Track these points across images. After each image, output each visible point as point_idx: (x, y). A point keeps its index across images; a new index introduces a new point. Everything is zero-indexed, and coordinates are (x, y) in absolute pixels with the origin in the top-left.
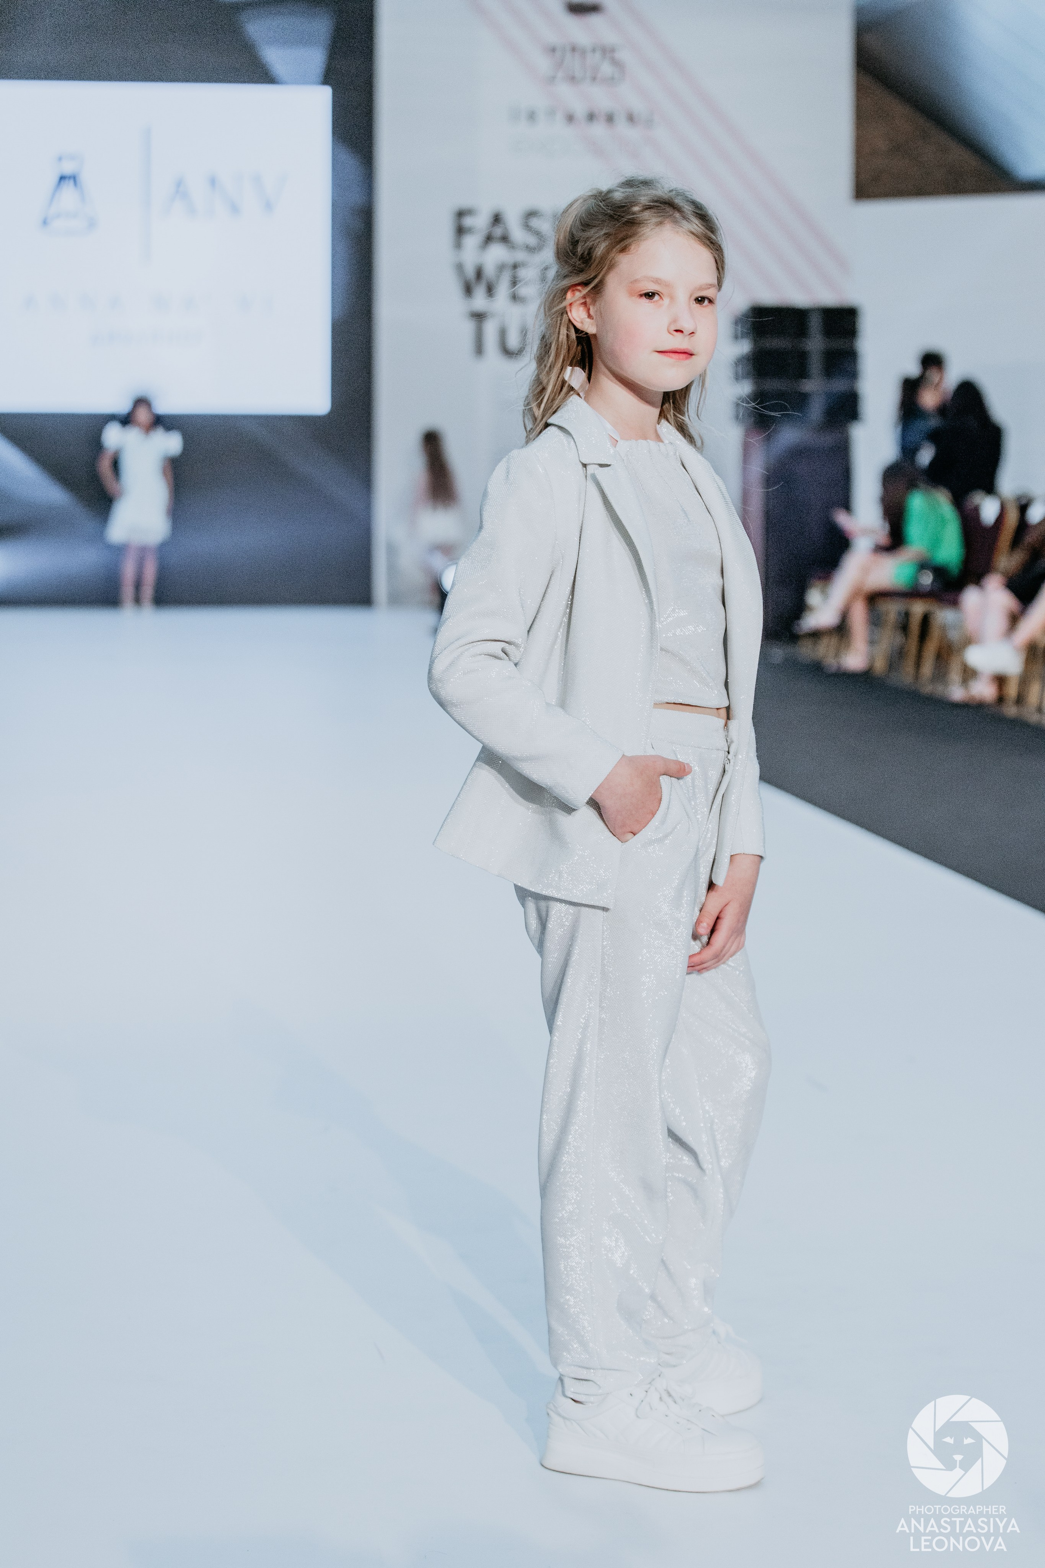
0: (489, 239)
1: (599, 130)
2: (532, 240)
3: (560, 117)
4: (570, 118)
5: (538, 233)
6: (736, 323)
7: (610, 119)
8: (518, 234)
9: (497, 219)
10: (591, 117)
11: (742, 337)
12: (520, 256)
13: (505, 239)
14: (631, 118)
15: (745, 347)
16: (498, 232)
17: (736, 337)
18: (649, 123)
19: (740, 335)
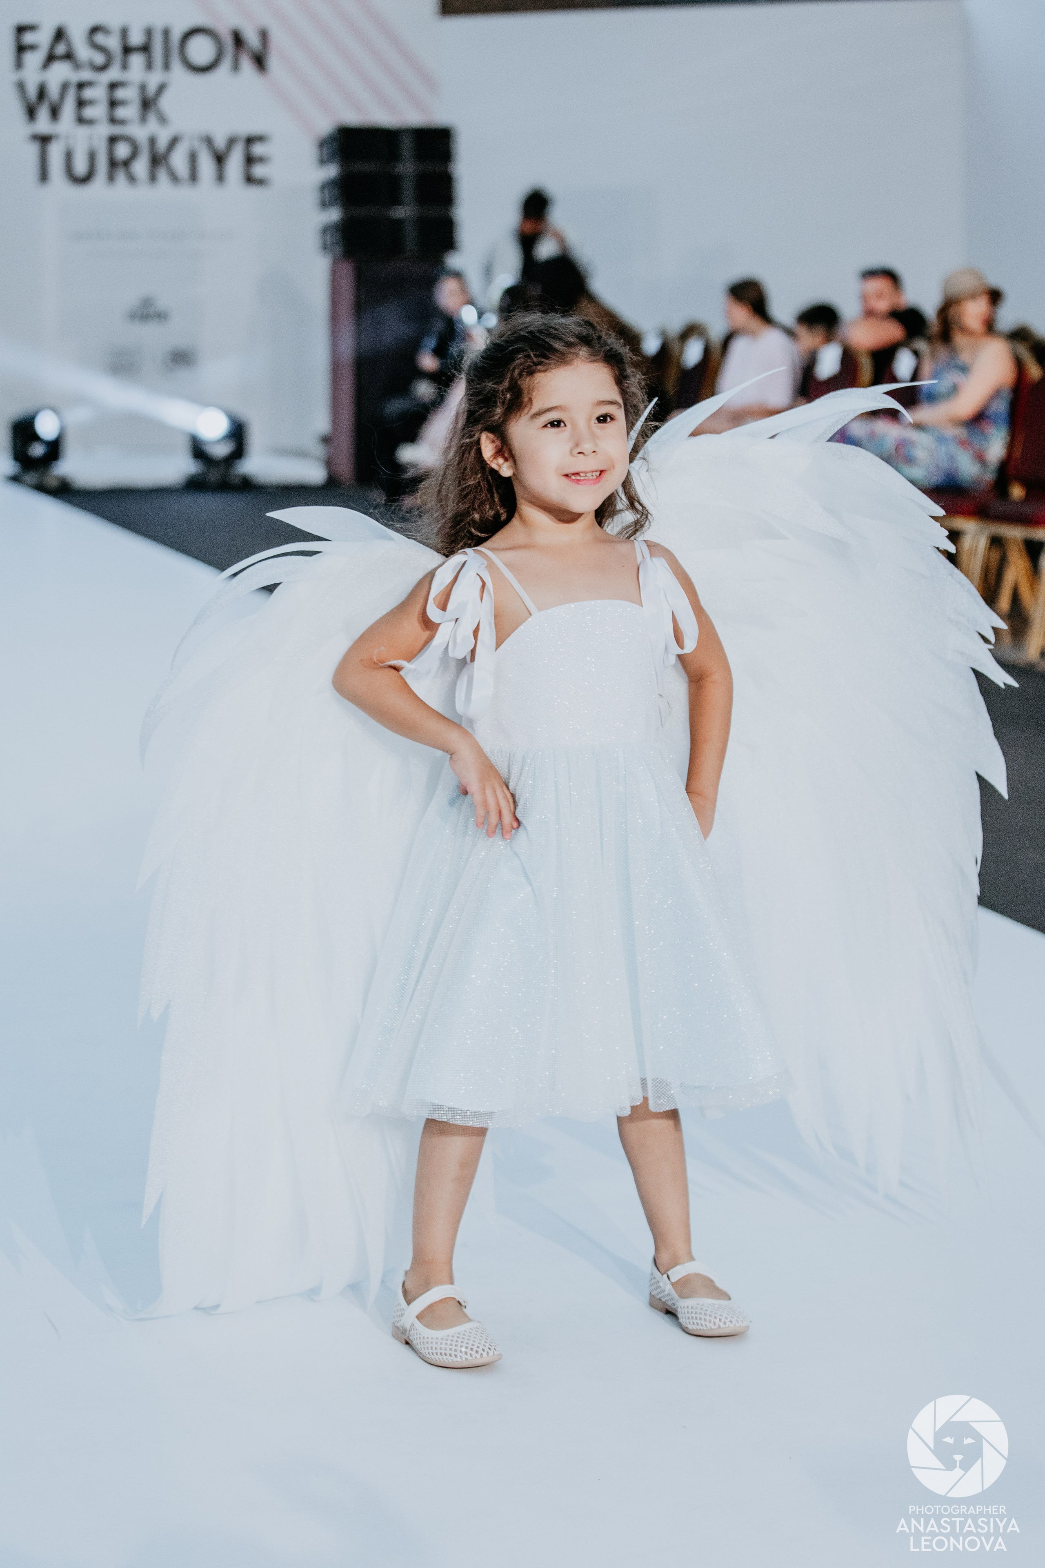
0: (51, 56)
2: (99, 59)
5: (105, 51)
6: (321, 145)
8: (83, 52)
9: (60, 34)
11: (328, 161)
12: (87, 75)
13: (70, 57)
15: (331, 171)
16: (60, 49)
17: (322, 161)
19: (325, 159)
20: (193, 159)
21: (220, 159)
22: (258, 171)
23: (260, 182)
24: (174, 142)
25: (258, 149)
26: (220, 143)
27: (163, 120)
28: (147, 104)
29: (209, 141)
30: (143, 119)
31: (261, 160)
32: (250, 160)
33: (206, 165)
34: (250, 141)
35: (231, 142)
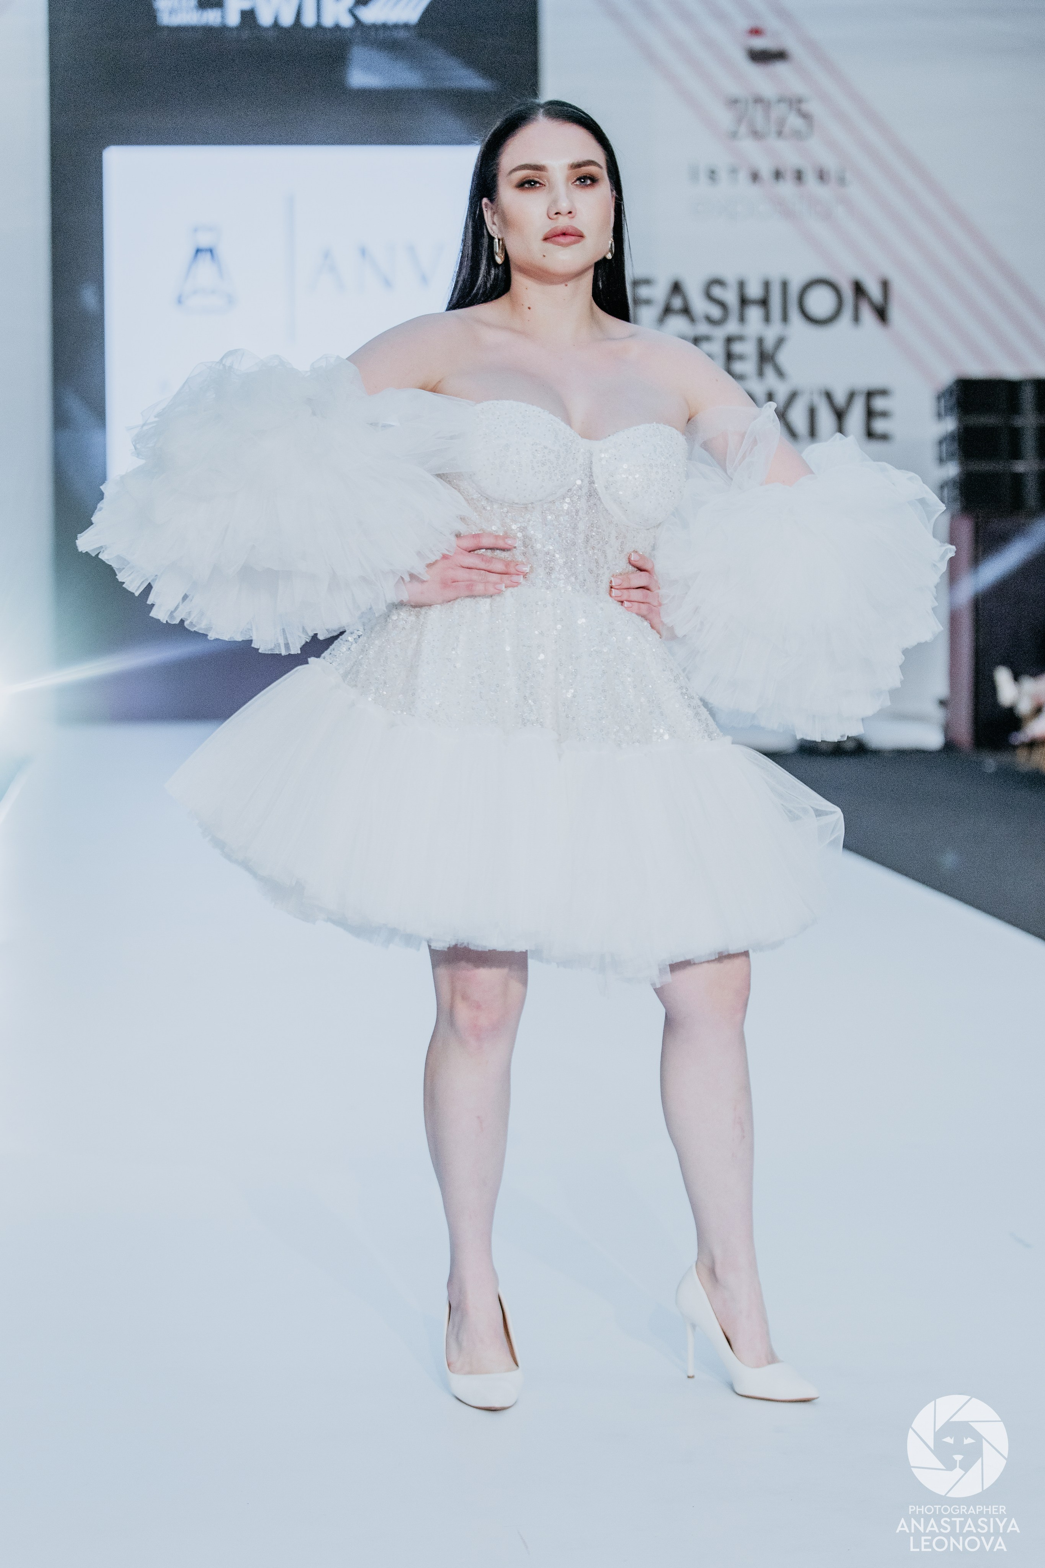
0: (668, 310)
1: (787, 188)
2: (715, 312)
3: (743, 176)
4: (755, 177)
5: (722, 305)
6: (939, 398)
7: (799, 176)
8: (700, 305)
9: (677, 288)
10: (778, 175)
11: (946, 415)
12: (703, 329)
13: (686, 311)
14: (822, 176)
15: (950, 425)
16: (677, 303)
17: (939, 416)
18: (842, 181)
19: (943, 412)
20: (812, 413)
21: (840, 415)
22: (879, 425)
23: (884, 437)
24: (793, 397)
25: (879, 403)
26: (840, 398)
27: (780, 373)
28: (765, 357)
29: (829, 396)
30: (761, 373)
31: (884, 414)
32: (870, 414)
33: (826, 419)
34: (870, 395)
35: (851, 396)
